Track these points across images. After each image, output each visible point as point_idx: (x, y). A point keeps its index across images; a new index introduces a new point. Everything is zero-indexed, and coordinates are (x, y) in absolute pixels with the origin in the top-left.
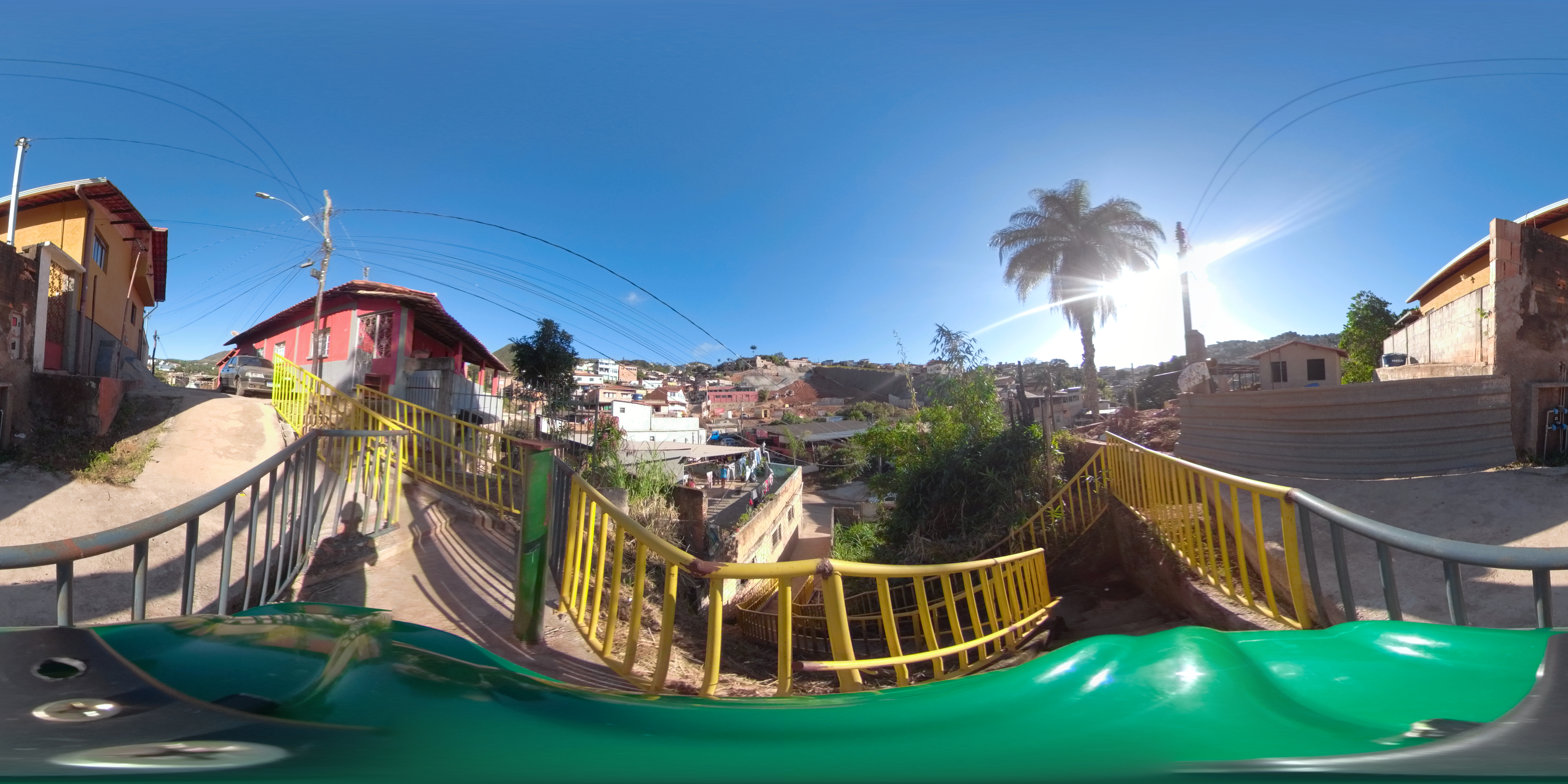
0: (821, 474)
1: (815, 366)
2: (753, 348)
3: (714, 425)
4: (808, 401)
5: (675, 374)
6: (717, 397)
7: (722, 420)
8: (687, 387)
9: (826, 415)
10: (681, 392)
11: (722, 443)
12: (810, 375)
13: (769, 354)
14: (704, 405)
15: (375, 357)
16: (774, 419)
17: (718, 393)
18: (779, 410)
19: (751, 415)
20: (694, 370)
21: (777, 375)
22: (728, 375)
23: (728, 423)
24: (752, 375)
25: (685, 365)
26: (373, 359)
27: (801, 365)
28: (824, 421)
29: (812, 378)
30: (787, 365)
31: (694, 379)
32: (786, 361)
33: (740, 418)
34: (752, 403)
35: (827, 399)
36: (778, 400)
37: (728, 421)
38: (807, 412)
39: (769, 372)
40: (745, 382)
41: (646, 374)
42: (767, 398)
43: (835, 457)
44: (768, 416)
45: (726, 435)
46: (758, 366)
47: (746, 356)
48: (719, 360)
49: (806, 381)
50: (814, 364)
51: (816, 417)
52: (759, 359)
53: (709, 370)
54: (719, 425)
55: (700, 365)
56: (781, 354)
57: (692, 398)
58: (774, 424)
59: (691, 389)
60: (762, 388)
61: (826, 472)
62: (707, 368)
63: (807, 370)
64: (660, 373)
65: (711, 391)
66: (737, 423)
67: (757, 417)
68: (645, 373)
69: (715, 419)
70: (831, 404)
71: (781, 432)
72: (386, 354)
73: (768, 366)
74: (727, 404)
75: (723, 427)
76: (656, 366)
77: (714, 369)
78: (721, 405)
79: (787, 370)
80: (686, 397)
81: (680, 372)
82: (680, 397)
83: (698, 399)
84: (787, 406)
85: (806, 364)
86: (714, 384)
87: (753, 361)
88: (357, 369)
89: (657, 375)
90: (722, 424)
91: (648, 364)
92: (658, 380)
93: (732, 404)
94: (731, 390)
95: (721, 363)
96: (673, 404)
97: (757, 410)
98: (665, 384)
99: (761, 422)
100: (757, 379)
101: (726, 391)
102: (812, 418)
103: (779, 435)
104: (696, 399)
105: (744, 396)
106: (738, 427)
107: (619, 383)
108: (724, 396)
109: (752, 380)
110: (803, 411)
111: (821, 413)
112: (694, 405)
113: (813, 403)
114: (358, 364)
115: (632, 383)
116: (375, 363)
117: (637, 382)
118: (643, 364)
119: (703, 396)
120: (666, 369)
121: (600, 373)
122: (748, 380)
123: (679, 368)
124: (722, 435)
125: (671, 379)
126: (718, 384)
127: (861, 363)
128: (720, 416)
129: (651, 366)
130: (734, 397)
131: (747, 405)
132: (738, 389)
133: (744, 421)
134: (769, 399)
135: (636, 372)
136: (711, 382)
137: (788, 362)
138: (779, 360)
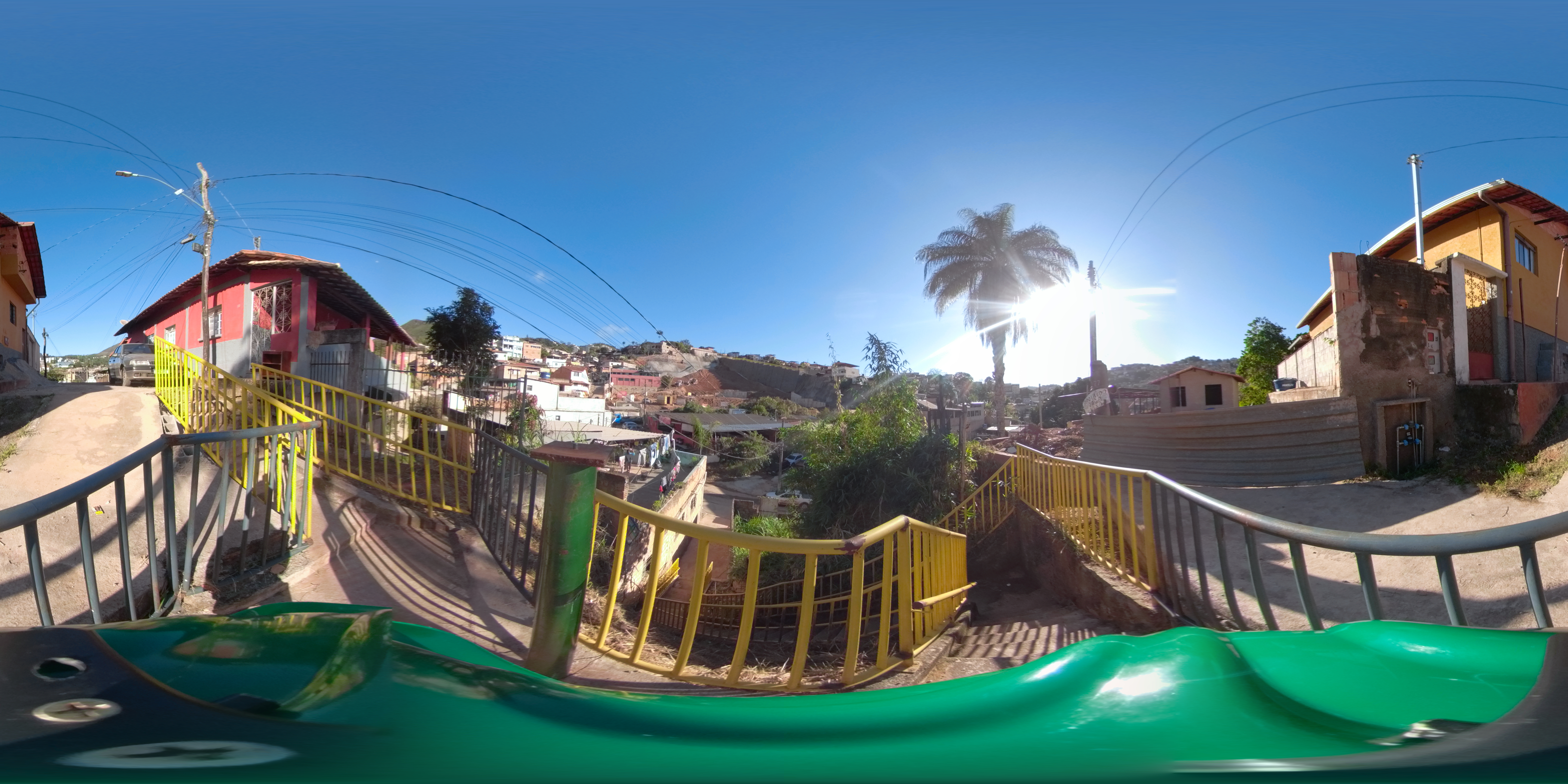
0: (721, 465)
1: (720, 357)
2: (660, 333)
3: (617, 408)
4: (711, 391)
5: (578, 354)
6: (620, 379)
7: (624, 403)
8: (590, 367)
9: (730, 407)
10: (585, 372)
11: (624, 426)
12: (715, 365)
13: (675, 341)
14: (606, 386)
15: (273, 332)
16: (677, 407)
17: (621, 376)
18: (681, 397)
19: (653, 400)
20: (598, 351)
21: (682, 363)
22: (633, 358)
23: (631, 407)
24: (656, 360)
25: (589, 345)
26: (271, 335)
27: (706, 355)
28: (726, 412)
29: (716, 368)
30: (692, 352)
31: (597, 361)
32: (692, 348)
33: (644, 403)
34: (654, 389)
35: (730, 390)
36: (681, 386)
37: (630, 405)
38: (710, 402)
39: (674, 358)
40: (648, 366)
41: (550, 353)
42: (670, 385)
43: (737, 449)
44: (671, 402)
45: (628, 419)
46: (663, 351)
47: (652, 341)
48: (624, 343)
49: (710, 371)
50: (720, 355)
51: (719, 408)
52: (664, 344)
53: (613, 352)
54: (620, 408)
55: (603, 346)
56: (686, 341)
57: (595, 379)
58: (677, 411)
59: (594, 370)
60: (666, 374)
61: (727, 464)
62: (611, 350)
63: (712, 360)
64: (564, 353)
65: (614, 373)
66: (640, 407)
67: (659, 403)
68: (548, 351)
69: (618, 401)
70: (734, 396)
71: (683, 419)
72: (285, 329)
73: (674, 353)
74: (630, 388)
75: (626, 410)
76: (559, 345)
77: (618, 352)
78: (624, 387)
79: (692, 358)
80: (589, 378)
81: (584, 353)
82: (583, 377)
83: (601, 380)
84: (690, 394)
85: (712, 354)
86: (617, 367)
87: (658, 347)
88: (253, 347)
89: (560, 354)
90: (624, 407)
91: (552, 342)
92: (562, 358)
93: (634, 387)
94: (635, 374)
95: (626, 345)
96: (576, 384)
97: (660, 396)
98: (568, 363)
99: (663, 408)
100: (661, 364)
101: (630, 374)
102: (715, 408)
103: (682, 422)
104: (599, 381)
105: (647, 381)
106: (640, 411)
107: (522, 360)
108: (627, 380)
109: (656, 365)
110: (705, 401)
111: (724, 404)
112: (597, 387)
113: (716, 394)
114: (255, 341)
115: (536, 361)
116: (273, 340)
117: (541, 360)
118: (547, 343)
119: (607, 377)
120: (570, 348)
121: (504, 349)
122: (652, 365)
123: (583, 348)
124: (624, 418)
125: (575, 359)
126: (622, 366)
127: (767, 358)
128: (622, 399)
129: (555, 345)
130: (637, 381)
131: (651, 389)
132: (641, 373)
133: (647, 406)
134: (673, 386)
135: (540, 350)
136: (615, 364)
137: (693, 350)
138: (684, 347)
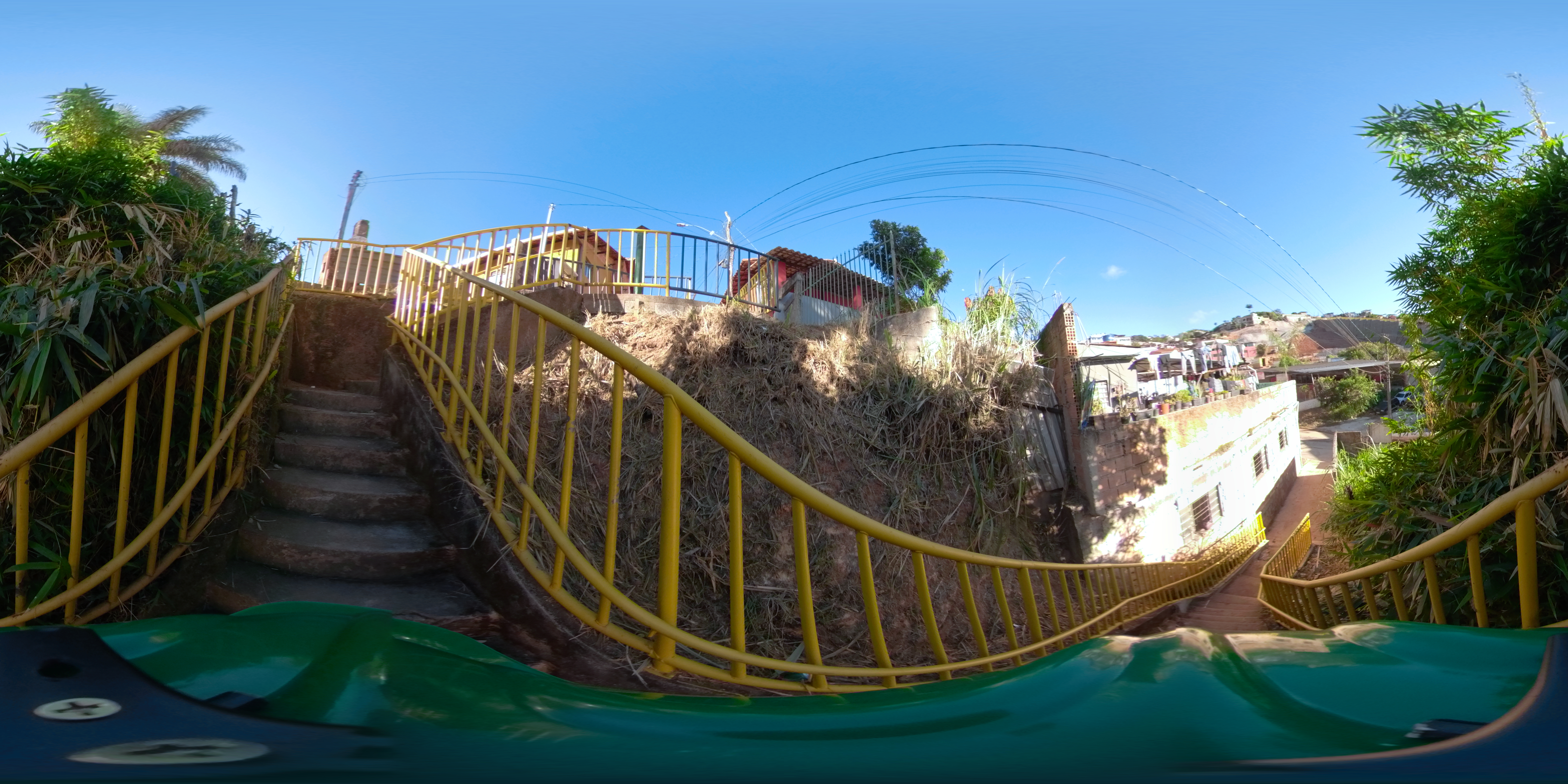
1: (1315, 320)
2: (1249, 307)
5: (1172, 342)
12: (1310, 329)
13: (1266, 310)
18: (1277, 359)
20: (1192, 336)
21: (1275, 331)
24: (1249, 332)
27: (1300, 319)
29: (1312, 331)
30: (1285, 320)
31: (1191, 344)
32: (1284, 316)
36: (1277, 353)
39: (1267, 327)
40: (1242, 338)
42: (1266, 353)
46: (1255, 323)
47: (1243, 315)
50: (1314, 317)
52: (1255, 316)
56: (1278, 310)
60: (1261, 343)
63: (1307, 323)
73: (1266, 323)
79: (1285, 325)
85: (1307, 317)
87: (1249, 320)
95: (1219, 323)
100: (1255, 335)
109: (1250, 337)
113: (1315, 354)
122: (1247, 336)
134: (1269, 354)
138: (1277, 315)
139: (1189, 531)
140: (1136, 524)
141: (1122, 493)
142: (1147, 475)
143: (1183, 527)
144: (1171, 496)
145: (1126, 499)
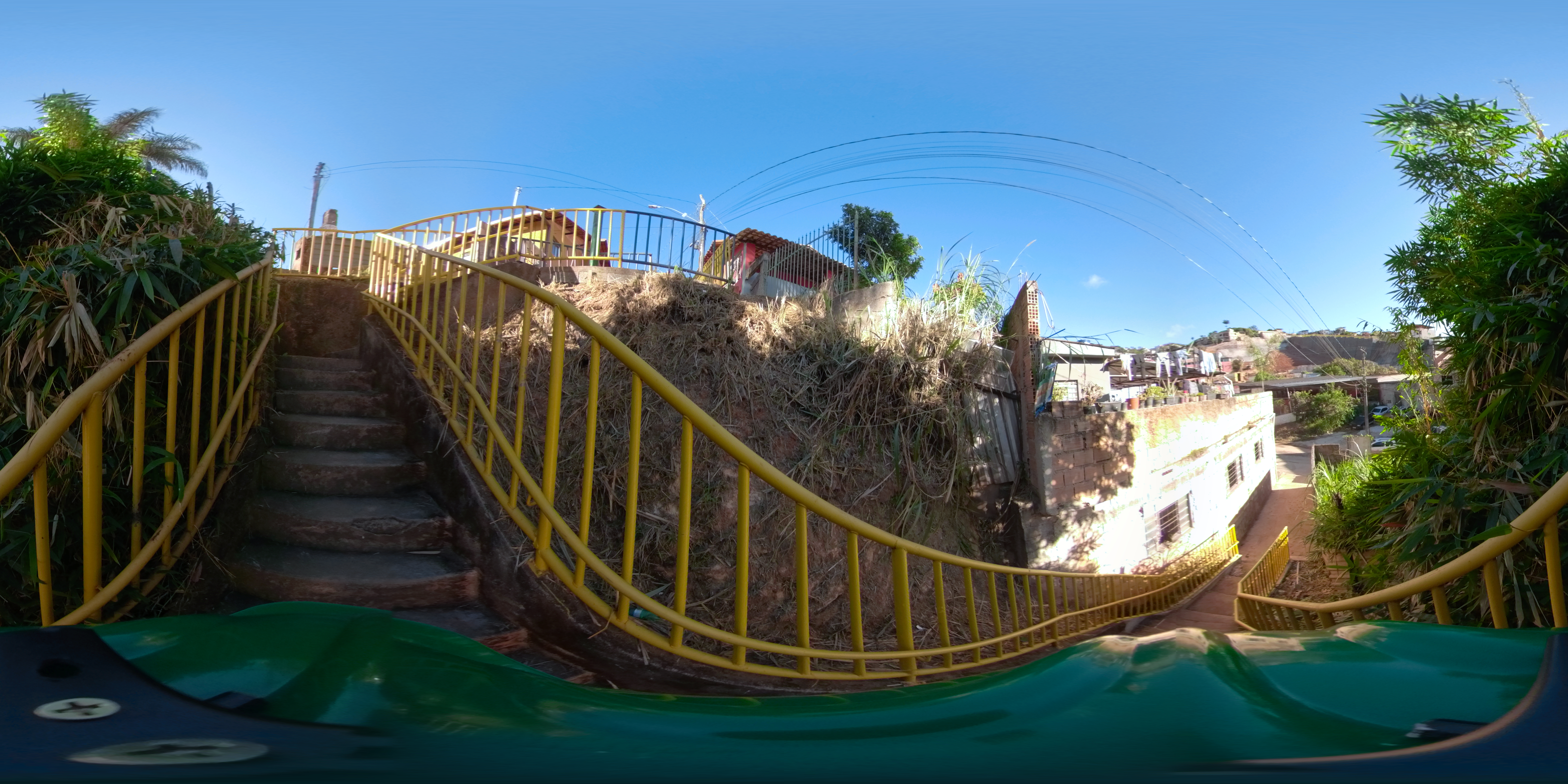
2: (1226, 322)
12: (1285, 345)
13: (1243, 326)
21: (1251, 347)
24: (1225, 348)
27: (1276, 336)
29: (1287, 348)
30: (1261, 336)
32: (1260, 332)
35: (1303, 366)
39: (1243, 343)
46: (1231, 338)
47: (1219, 330)
50: (1290, 334)
52: (1231, 332)
56: (1254, 326)
60: (1236, 359)
63: (1282, 340)
73: (1242, 338)
79: (1261, 341)
85: (1282, 334)
87: (1226, 334)
100: (1231, 350)
113: (1290, 371)
138: (1252, 332)
139: (1154, 541)
140: (1094, 528)
141: (1079, 492)
142: (1109, 475)
143: (1147, 537)
144: (1137, 501)
145: (1084, 499)
